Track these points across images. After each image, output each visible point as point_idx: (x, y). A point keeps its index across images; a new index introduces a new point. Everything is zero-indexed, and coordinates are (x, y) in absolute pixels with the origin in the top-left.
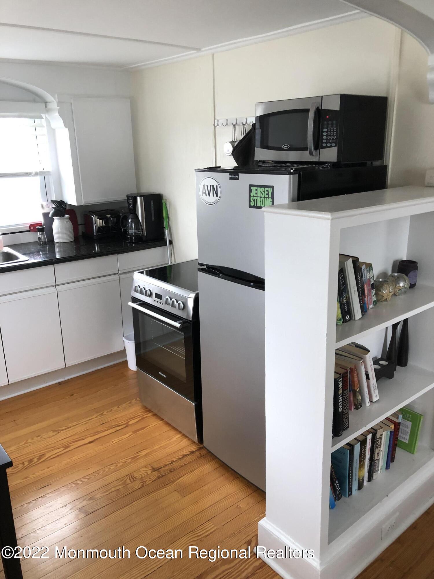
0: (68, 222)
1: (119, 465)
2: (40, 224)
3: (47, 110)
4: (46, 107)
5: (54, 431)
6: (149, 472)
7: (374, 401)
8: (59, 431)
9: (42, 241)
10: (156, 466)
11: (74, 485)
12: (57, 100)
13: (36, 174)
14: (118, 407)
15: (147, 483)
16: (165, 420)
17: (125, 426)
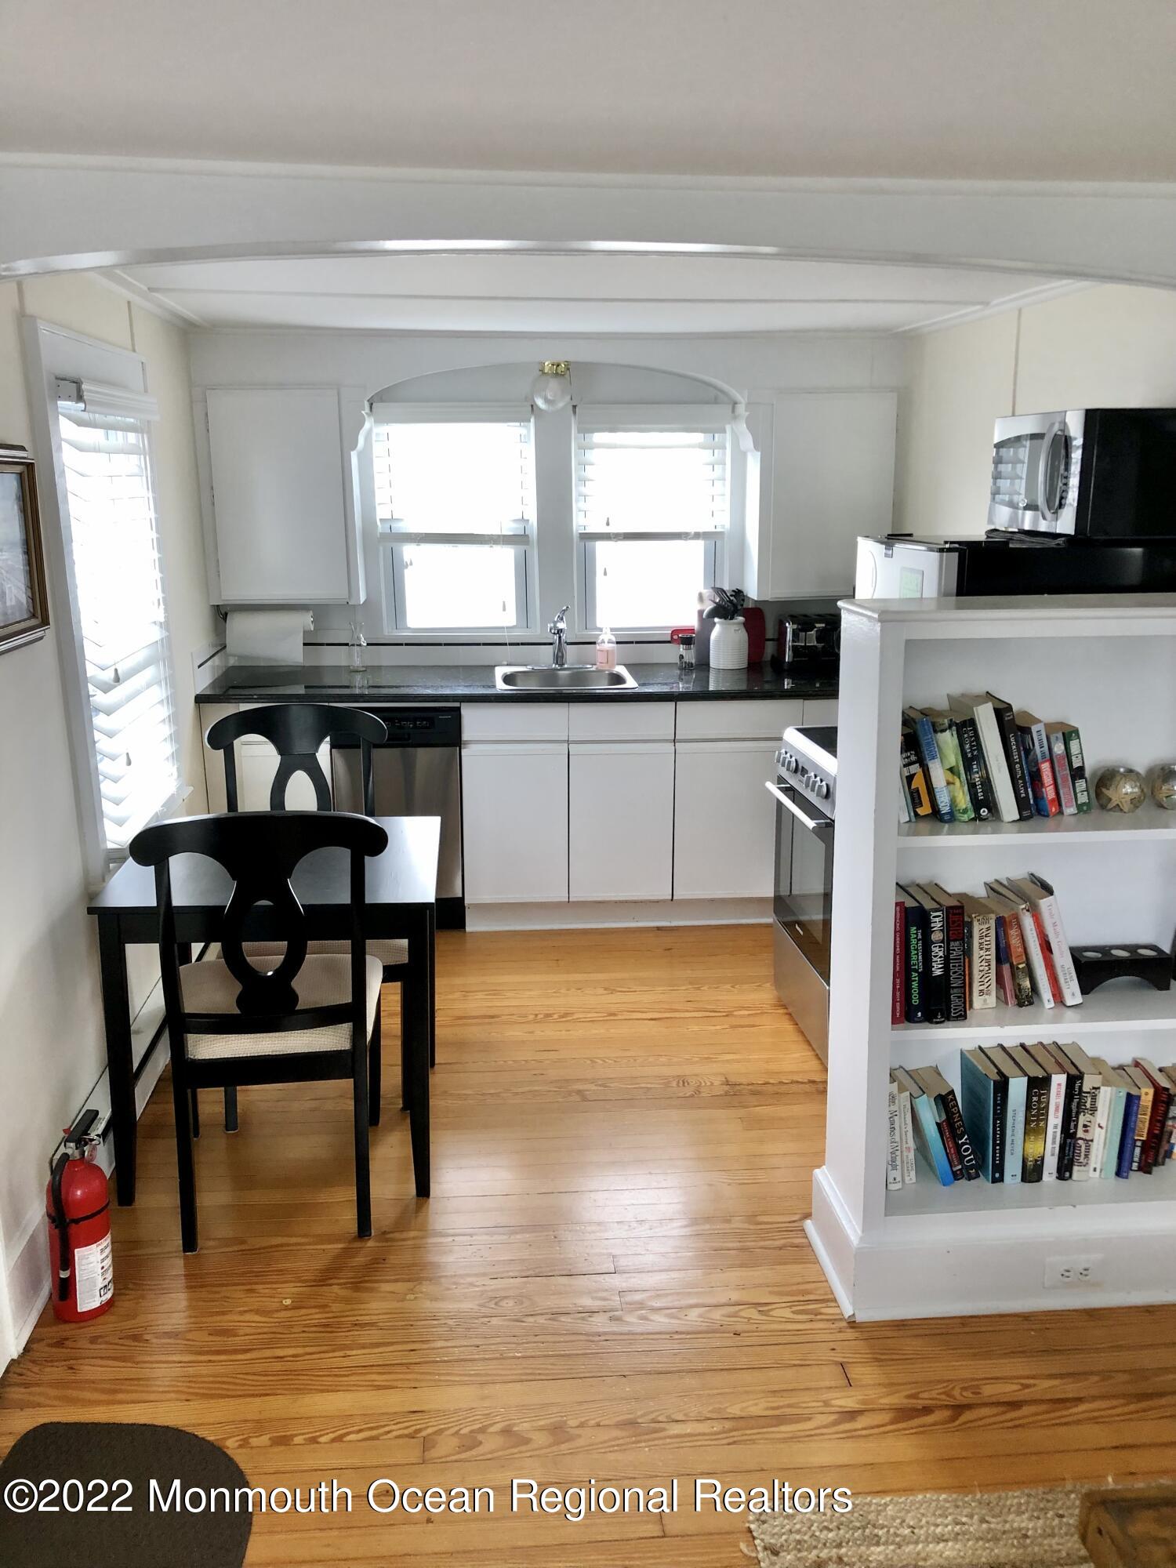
0: (738, 630)
1: (675, 1060)
2: (692, 630)
3: (735, 417)
4: (733, 411)
5: (606, 989)
6: (716, 1083)
7: (1068, 1005)
8: (613, 991)
9: (686, 662)
10: (733, 1079)
11: (589, 1062)
12: (746, 399)
13: (697, 536)
14: (732, 987)
15: (703, 1095)
16: (800, 1025)
17: (724, 1014)
